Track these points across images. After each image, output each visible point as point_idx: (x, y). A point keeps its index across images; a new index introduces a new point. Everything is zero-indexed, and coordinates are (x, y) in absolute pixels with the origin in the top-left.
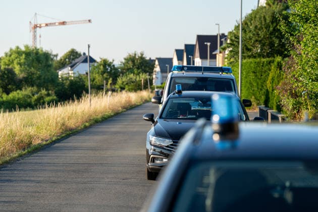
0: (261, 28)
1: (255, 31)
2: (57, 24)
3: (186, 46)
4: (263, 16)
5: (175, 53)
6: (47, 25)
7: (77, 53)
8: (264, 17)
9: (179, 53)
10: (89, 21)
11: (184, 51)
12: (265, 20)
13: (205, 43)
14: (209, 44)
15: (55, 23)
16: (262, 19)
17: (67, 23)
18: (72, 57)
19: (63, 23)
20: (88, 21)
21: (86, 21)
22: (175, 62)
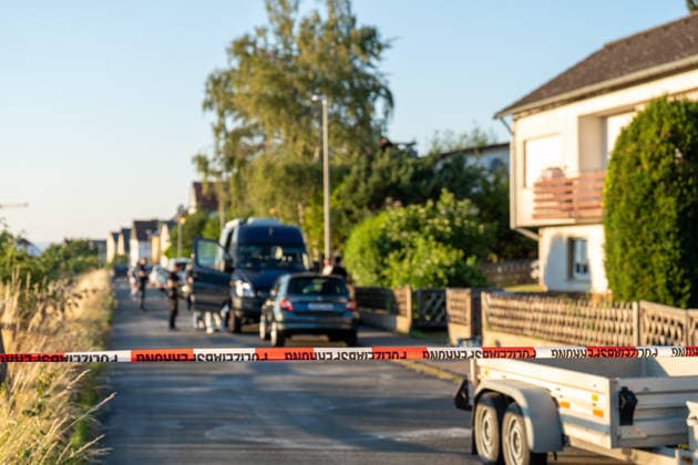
3: (123, 230)
5: (111, 235)
9: (115, 236)
11: (121, 233)
13: (146, 232)
14: (149, 232)
22: (111, 243)
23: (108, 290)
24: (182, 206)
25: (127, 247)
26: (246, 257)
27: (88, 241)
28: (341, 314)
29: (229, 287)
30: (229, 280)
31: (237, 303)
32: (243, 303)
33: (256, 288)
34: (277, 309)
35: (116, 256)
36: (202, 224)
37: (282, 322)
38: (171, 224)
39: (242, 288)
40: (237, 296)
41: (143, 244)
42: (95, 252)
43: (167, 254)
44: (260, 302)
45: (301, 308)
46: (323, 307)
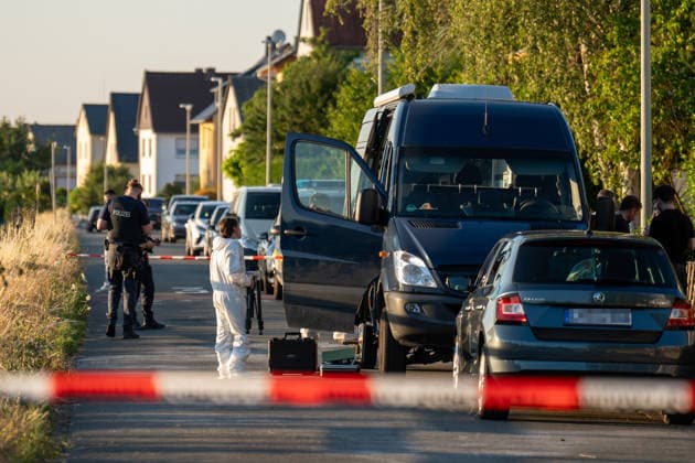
0: (301, 103)
1: (291, 106)
3: (115, 97)
4: (304, 80)
5: (83, 114)
8: (307, 82)
9: (95, 115)
11: (110, 108)
12: (309, 87)
13: (181, 106)
14: (189, 107)
16: (304, 86)
22: (83, 136)
23: (68, 265)
24: (280, 34)
25: (129, 149)
26: (422, 186)
27: (23, 129)
28: (655, 338)
29: (378, 262)
30: (378, 245)
31: (396, 304)
32: (408, 305)
33: (441, 267)
34: (489, 321)
35: (98, 172)
36: (329, 87)
37: (502, 354)
38: (246, 85)
39: (407, 268)
40: (394, 285)
41: (171, 140)
42: (41, 161)
43: (235, 169)
44: (450, 303)
45: (553, 320)
46: (606, 318)
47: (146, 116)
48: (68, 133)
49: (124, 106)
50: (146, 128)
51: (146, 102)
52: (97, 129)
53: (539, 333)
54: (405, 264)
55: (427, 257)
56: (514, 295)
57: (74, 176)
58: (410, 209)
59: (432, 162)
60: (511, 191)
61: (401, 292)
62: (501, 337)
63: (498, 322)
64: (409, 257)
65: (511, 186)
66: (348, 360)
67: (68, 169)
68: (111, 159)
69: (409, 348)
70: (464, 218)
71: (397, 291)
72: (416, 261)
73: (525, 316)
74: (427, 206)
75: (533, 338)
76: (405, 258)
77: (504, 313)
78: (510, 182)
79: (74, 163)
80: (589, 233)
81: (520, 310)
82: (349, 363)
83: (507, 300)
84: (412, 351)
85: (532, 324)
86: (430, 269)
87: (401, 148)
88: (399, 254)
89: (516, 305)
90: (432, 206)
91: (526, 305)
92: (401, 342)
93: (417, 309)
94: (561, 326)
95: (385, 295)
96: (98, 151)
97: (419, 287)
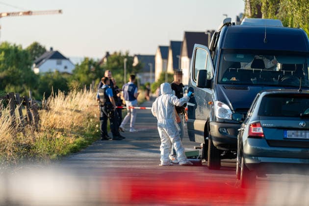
2: (21, 14)
3: (172, 43)
5: (159, 50)
6: (8, 14)
7: (40, 47)
9: (164, 51)
10: (60, 11)
15: (19, 13)
17: (33, 13)
18: (34, 52)
19: (29, 13)
20: (58, 12)
21: (56, 11)
22: (159, 60)
31: (214, 128)
32: (220, 128)
33: (237, 109)
34: (245, 136)
39: (220, 110)
40: (214, 118)
47: (185, 51)
48: (152, 58)
49: (176, 46)
50: (184, 56)
51: (185, 45)
52: (165, 56)
53: (270, 143)
54: (219, 108)
55: (230, 104)
56: (257, 122)
57: (154, 77)
58: (224, 80)
59: (238, 57)
60: (280, 72)
61: (217, 122)
62: (251, 145)
63: (249, 137)
64: (221, 104)
65: (280, 70)
66: (196, 156)
67: (151, 74)
68: (170, 70)
69: (223, 151)
70: (252, 85)
71: (216, 122)
72: (225, 106)
73: (263, 134)
74: (234, 79)
75: (267, 145)
76: (220, 105)
77: (252, 132)
78: (280, 68)
79: (154, 71)
80: (300, 90)
81: (261, 131)
82: (196, 158)
83: (255, 125)
84: (224, 152)
85: (267, 138)
86: (232, 110)
87: (222, 49)
88: (216, 103)
89: (259, 127)
90: (236, 79)
91: (264, 128)
92: (217, 147)
93: (225, 131)
94: (282, 139)
95: (210, 123)
96: (165, 66)
97: (226, 119)
